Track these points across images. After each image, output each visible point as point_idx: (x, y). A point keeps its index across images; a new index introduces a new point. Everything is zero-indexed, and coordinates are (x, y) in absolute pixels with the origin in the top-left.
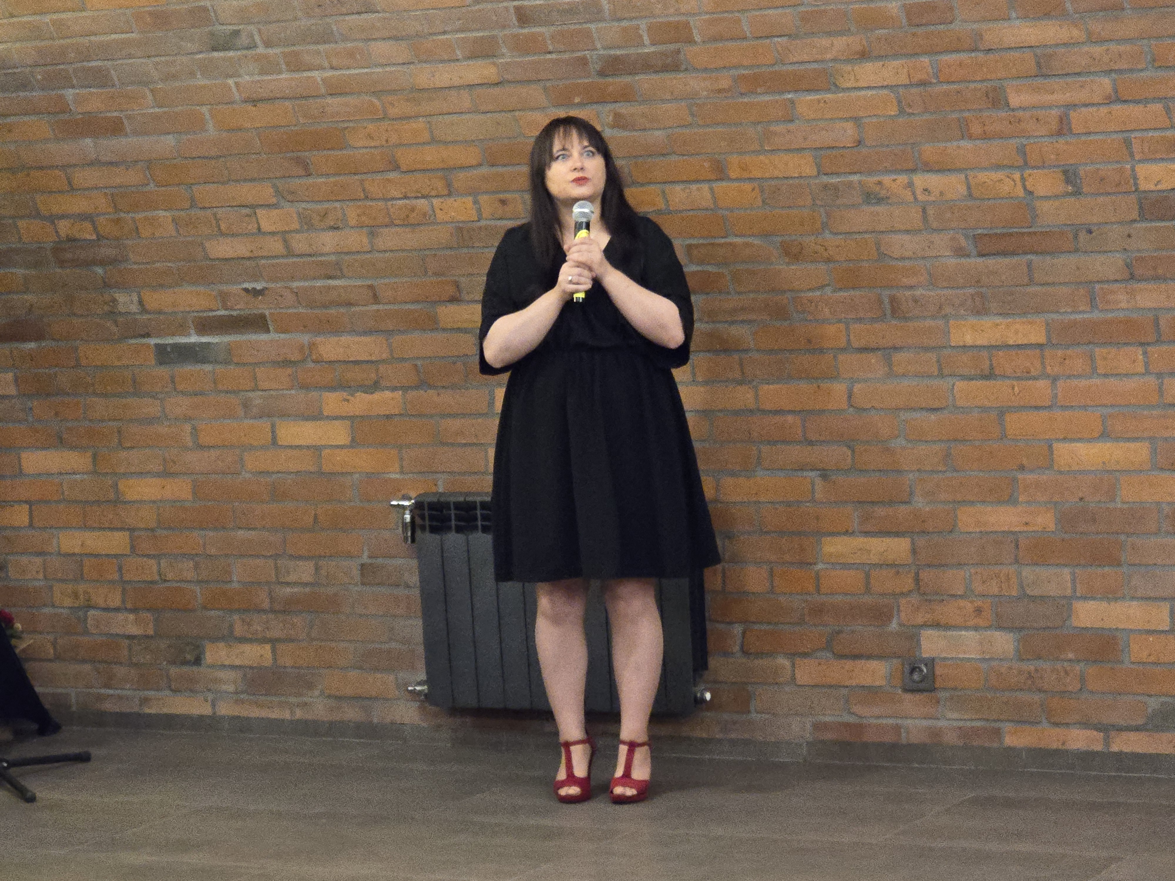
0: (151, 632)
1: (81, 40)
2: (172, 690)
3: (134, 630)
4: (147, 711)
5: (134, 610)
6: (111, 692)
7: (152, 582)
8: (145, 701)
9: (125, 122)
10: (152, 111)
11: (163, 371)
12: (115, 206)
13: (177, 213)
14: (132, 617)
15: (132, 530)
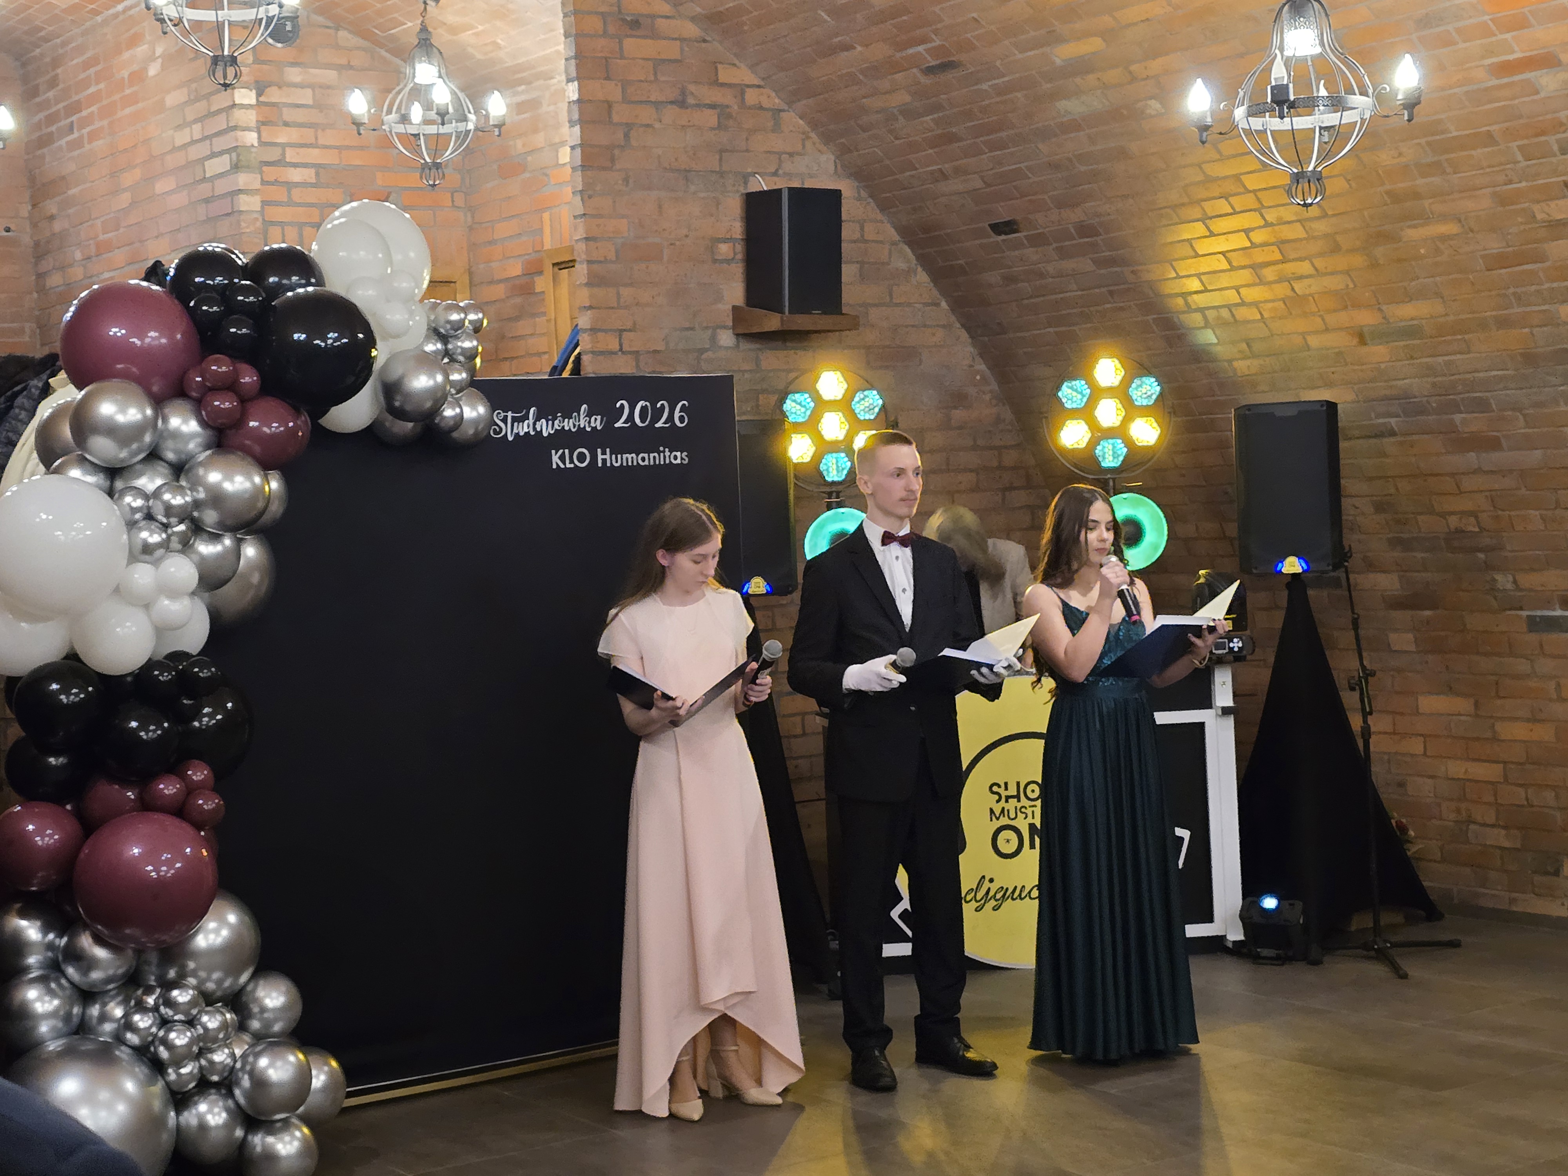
0: (1519, 846)
1: (1468, 376)
2: (1537, 895)
3: (1507, 844)
4: (1514, 909)
5: (1505, 827)
6: (1487, 891)
7: (1518, 806)
8: (1512, 901)
9: (1503, 441)
10: (1523, 431)
11: (1533, 638)
12: (1494, 507)
13: (1544, 512)
14: (1503, 832)
15: (1505, 763)
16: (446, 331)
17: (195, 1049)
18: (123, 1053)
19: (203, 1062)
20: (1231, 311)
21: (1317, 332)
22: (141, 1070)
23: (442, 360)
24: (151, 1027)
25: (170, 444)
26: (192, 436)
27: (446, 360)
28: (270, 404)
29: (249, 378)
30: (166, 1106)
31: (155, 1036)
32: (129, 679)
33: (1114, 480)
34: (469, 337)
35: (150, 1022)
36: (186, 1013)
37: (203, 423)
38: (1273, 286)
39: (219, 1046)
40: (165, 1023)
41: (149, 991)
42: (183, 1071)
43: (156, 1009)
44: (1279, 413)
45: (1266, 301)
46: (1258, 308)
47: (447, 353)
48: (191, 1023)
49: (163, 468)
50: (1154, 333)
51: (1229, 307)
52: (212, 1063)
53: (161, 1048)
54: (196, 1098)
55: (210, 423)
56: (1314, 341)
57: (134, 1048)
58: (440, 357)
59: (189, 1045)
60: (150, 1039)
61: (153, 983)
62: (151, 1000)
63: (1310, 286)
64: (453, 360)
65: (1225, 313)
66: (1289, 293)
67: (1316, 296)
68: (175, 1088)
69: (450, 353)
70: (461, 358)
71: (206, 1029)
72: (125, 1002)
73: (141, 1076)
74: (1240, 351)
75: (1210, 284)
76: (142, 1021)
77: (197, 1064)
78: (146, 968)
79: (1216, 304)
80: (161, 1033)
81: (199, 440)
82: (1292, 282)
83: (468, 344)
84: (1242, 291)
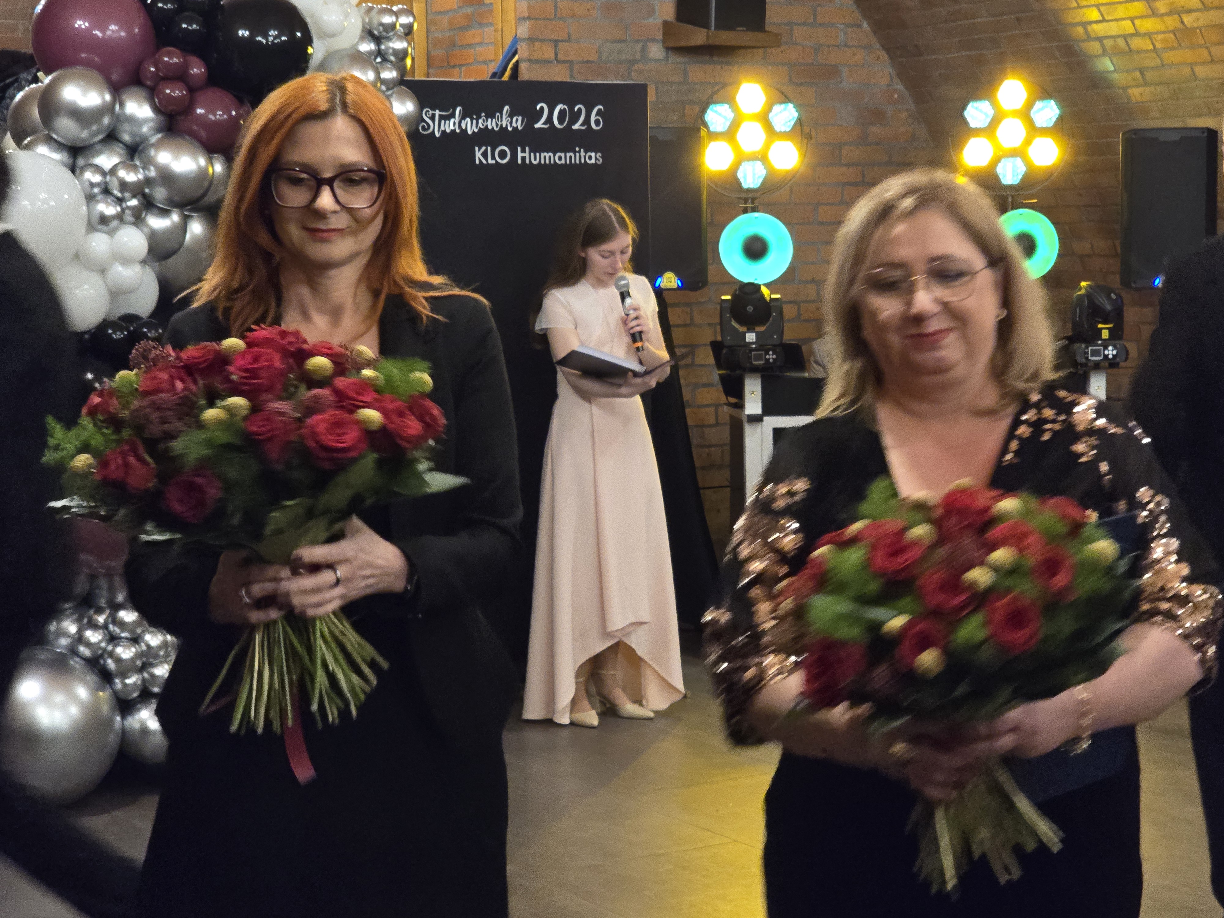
16: (379, 32)
17: (139, 663)
18: (75, 663)
19: (146, 675)
20: (1127, 42)
21: (1203, 63)
22: (92, 678)
23: (375, 60)
24: (100, 642)
25: (126, 127)
26: (146, 121)
27: (379, 60)
28: (215, 94)
29: (197, 70)
30: (113, 709)
31: (104, 650)
32: (87, 336)
33: (1012, 196)
34: (400, 38)
35: (100, 638)
36: (132, 632)
37: (156, 109)
38: (1165, 18)
39: (161, 662)
40: (113, 639)
41: (100, 611)
42: (129, 681)
43: (105, 627)
44: (1163, 137)
45: (1158, 33)
46: (1151, 39)
47: (379, 53)
48: (135, 640)
49: (119, 149)
50: (1057, 58)
51: (1125, 37)
52: (153, 676)
53: (110, 661)
54: (139, 706)
55: (162, 109)
56: (1201, 71)
57: (85, 659)
58: (373, 57)
59: (133, 660)
60: (100, 652)
61: (104, 605)
62: (101, 619)
63: (1198, 19)
64: (385, 60)
65: (1121, 42)
66: (1179, 25)
67: (1203, 30)
68: (121, 695)
69: (383, 53)
70: (392, 58)
71: (149, 647)
72: (79, 620)
73: (91, 683)
74: (1134, 80)
75: (1108, 14)
76: (93, 636)
77: (141, 677)
78: (97, 591)
79: (1114, 33)
80: (110, 648)
81: (151, 124)
82: (1181, 15)
83: (399, 45)
84: (1137, 22)
